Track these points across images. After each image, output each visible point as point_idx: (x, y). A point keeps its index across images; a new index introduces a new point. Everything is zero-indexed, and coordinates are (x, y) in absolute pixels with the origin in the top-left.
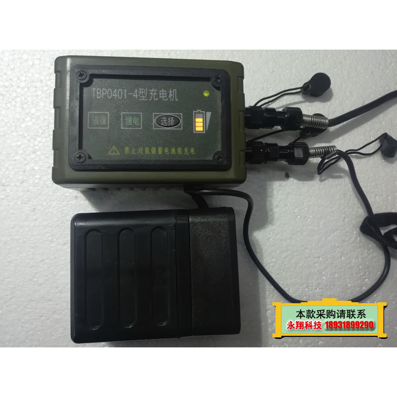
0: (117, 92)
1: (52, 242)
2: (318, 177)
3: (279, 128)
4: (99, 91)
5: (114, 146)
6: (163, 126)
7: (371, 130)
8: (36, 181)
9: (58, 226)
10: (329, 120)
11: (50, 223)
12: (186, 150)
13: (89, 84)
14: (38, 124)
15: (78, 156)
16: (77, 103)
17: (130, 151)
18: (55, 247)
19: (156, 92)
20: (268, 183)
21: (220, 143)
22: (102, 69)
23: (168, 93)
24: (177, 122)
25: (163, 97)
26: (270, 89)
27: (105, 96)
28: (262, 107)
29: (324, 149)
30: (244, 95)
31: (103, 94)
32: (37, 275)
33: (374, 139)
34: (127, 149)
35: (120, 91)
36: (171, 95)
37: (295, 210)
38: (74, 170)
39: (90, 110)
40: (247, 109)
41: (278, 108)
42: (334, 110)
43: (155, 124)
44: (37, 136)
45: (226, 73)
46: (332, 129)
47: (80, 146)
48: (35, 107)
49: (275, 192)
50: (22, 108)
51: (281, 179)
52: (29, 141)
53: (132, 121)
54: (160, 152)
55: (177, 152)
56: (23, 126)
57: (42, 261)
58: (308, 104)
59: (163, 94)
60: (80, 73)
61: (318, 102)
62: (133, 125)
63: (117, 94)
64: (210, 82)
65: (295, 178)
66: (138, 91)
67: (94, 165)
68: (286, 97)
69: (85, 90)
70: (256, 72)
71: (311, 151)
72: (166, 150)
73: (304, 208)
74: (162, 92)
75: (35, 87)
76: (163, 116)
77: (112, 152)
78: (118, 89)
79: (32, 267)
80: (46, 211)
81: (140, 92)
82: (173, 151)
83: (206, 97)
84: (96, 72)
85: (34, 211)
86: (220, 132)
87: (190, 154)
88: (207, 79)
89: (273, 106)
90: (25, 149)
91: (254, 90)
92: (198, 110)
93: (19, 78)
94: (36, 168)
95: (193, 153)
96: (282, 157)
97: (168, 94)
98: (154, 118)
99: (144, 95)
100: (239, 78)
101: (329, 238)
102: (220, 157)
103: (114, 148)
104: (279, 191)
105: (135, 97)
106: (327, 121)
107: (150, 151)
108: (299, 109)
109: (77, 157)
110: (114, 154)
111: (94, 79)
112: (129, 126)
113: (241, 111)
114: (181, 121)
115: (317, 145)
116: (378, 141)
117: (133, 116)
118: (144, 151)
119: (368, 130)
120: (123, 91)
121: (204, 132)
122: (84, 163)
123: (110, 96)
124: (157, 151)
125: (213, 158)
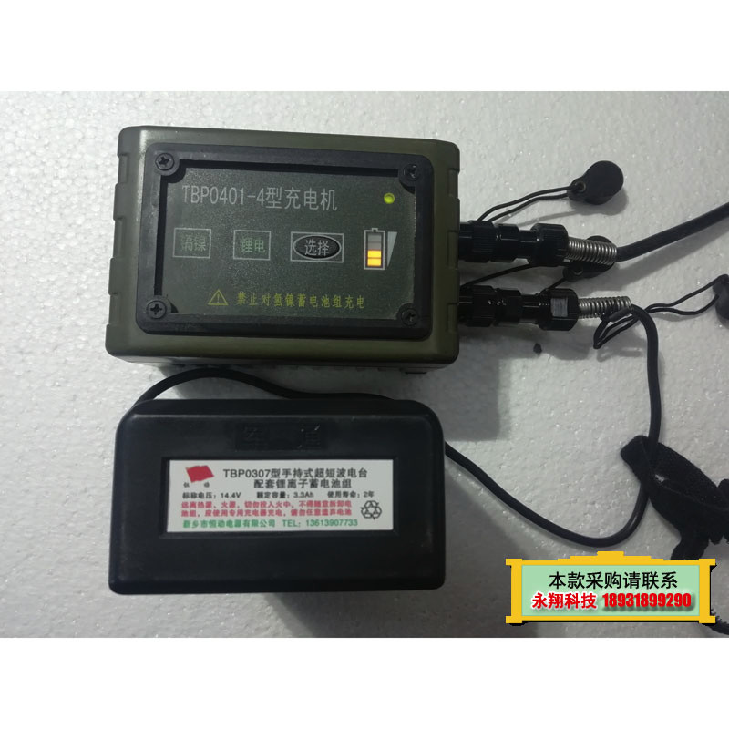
0: (228, 193)
2: (595, 353)
3: (525, 261)
4: (196, 191)
5: (219, 291)
6: (307, 255)
7: (699, 268)
8: (81, 347)
10: (618, 249)
12: (349, 300)
13: (177, 177)
14: (88, 243)
15: (153, 307)
16: (155, 213)
17: (248, 299)
19: (298, 193)
20: (502, 362)
21: (412, 289)
22: (202, 151)
23: (320, 196)
24: (334, 250)
25: (310, 203)
26: (511, 189)
27: (206, 199)
28: (494, 222)
29: (607, 302)
30: (458, 201)
31: (203, 196)
32: (75, 515)
33: (702, 286)
35: (233, 191)
36: (324, 199)
37: (551, 413)
38: (145, 331)
39: (178, 223)
40: (465, 226)
41: (523, 225)
42: (629, 231)
43: (293, 252)
44: (85, 265)
45: (427, 162)
46: (624, 265)
47: (158, 290)
48: (85, 214)
49: (514, 378)
50: (61, 214)
51: (524, 354)
52: (70, 273)
53: (253, 246)
54: (302, 303)
55: (333, 304)
57: (85, 491)
58: (579, 217)
59: (310, 197)
60: (163, 158)
61: (599, 215)
62: (255, 254)
63: (227, 196)
64: (397, 178)
65: (552, 353)
66: (266, 191)
67: (180, 324)
68: (539, 204)
69: (171, 187)
70: (485, 158)
71: (584, 306)
72: (313, 300)
73: (569, 410)
74: (308, 195)
75: (86, 178)
76: (308, 239)
77: (215, 301)
78: (229, 188)
79: (66, 501)
81: (269, 193)
82: (325, 301)
83: (388, 205)
84: (191, 156)
85: (74, 400)
86: (412, 268)
87: (356, 307)
88: (392, 172)
89: (513, 220)
90: (64, 289)
91: (481, 190)
92: (373, 229)
94: (82, 323)
95: (362, 305)
96: (529, 315)
97: (320, 198)
98: (294, 241)
99: (276, 199)
100: (451, 172)
102: (410, 315)
104: (522, 376)
105: (260, 203)
106: (615, 251)
107: (283, 300)
108: (561, 228)
109: (152, 309)
110: (217, 304)
111: (187, 169)
112: (247, 255)
113: (452, 231)
114: (342, 248)
115: (595, 293)
116: (711, 288)
117: (255, 236)
118: (272, 300)
119: (692, 268)
120: (238, 191)
121: (383, 269)
122: (164, 320)
123: (214, 200)
124: (296, 301)
125: (397, 316)
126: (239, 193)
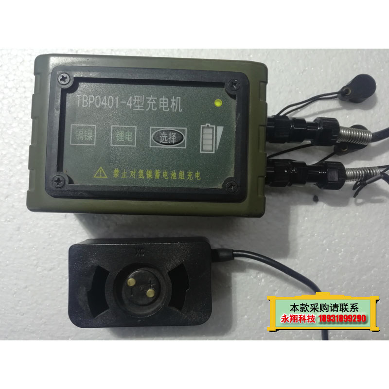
0: (107, 100)
1: (37, 267)
4: (85, 97)
5: (101, 168)
6: (161, 143)
9: (44, 248)
10: (373, 134)
11: (35, 245)
12: (190, 174)
13: (73, 89)
15: (56, 179)
17: (121, 173)
18: (40, 272)
19: (155, 100)
20: (292, 207)
21: (234, 167)
22: (89, 71)
23: (170, 101)
24: (180, 139)
25: (163, 106)
26: (300, 92)
27: (93, 105)
29: (364, 170)
30: (266, 104)
31: (90, 102)
32: (21, 302)
34: (116, 171)
35: (111, 99)
36: (173, 104)
37: (323, 241)
38: (51, 196)
39: (73, 121)
40: (270, 119)
41: (308, 116)
42: (378, 120)
43: (152, 140)
45: (244, 77)
47: (60, 168)
48: (24, 111)
49: (300, 219)
50: (10, 111)
51: (307, 203)
52: (15, 149)
53: (124, 137)
54: (157, 176)
55: (178, 177)
56: (10, 132)
57: (26, 288)
58: (345, 111)
59: (164, 103)
60: (62, 76)
61: (359, 110)
62: (126, 142)
63: (107, 102)
64: (224, 89)
65: (324, 201)
66: (133, 98)
67: (75, 191)
68: (318, 103)
69: (69, 96)
70: (283, 71)
71: (348, 173)
73: (335, 239)
74: (162, 101)
76: (162, 131)
77: (98, 175)
78: (107, 97)
79: (15, 293)
80: (32, 231)
81: (135, 100)
82: (174, 175)
83: (218, 107)
84: (82, 75)
85: (18, 230)
86: (233, 152)
87: (195, 179)
88: (221, 85)
90: (11, 160)
91: (280, 93)
92: (207, 124)
93: (6, 77)
95: (199, 178)
97: (170, 103)
98: (152, 133)
99: (140, 103)
100: (262, 84)
101: (364, 277)
102: (231, 185)
103: (101, 169)
104: (304, 218)
105: (129, 106)
106: (371, 136)
107: (145, 175)
108: (335, 120)
109: (55, 181)
110: (101, 177)
111: (79, 84)
112: (121, 143)
113: (261, 125)
114: (185, 138)
117: (125, 130)
118: (137, 174)
120: (115, 99)
121: (214, 152)
122: (63, 189)
123: (98, 104)
124: (153, 174)
125: (223, 185)
126: (115, 100)
